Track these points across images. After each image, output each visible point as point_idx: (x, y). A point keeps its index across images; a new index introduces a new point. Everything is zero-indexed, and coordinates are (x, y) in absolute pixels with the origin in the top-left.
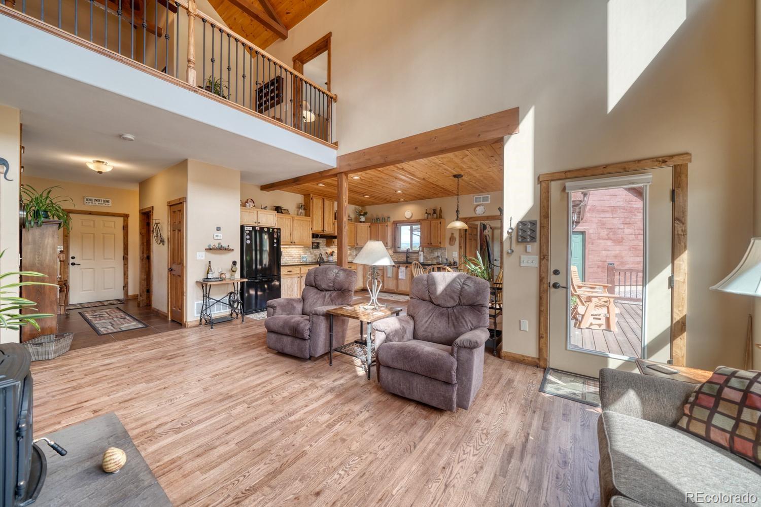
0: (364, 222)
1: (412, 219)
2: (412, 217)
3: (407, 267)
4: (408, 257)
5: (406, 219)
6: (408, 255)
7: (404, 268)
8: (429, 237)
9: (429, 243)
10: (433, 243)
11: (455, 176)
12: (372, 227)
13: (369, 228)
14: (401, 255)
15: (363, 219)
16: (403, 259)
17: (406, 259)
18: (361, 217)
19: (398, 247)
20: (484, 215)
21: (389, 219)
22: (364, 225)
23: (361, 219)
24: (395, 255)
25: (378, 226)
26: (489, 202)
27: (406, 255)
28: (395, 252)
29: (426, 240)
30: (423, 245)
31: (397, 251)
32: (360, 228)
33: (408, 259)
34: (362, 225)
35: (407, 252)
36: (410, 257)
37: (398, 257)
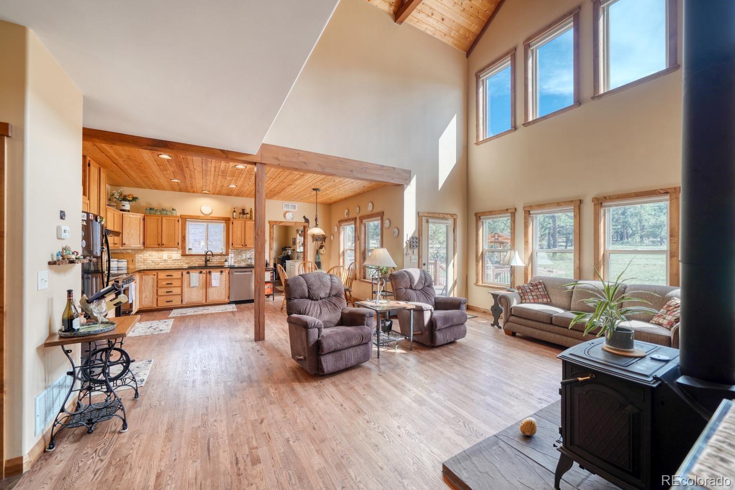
0: (129, 211)
1: (211, 215)
2: (211, 213)
3: (221, 272)
4: (209, 261)
5: (202, 215)
6: (208, 259)
7: (219, 273)
8: (243, 236)
9: (243, 244)
10: (247, 245)
11: (314, 189)
12: (148, 220)
13: (142, 222)
14: (194, 258)
15: (127, 206)
16: (197, 263)
17: (204, 263)
18: (124, 203)
19: (189, 249)
20: (293, 221)
21: (174, 212)
22: (135, 216)
23: (124, 206)
24: (184, 258)
25: (160, 219)
26: (296, 210)
27: (204, 258)
28: (184, 255)
29: (239, 241)
30: (236, 246)
31: (187, 253)
32: (128, 220)
33: (208, 262)
34: (132, 216)
35: (206, 255)
36: (211, 260)
37: (189, 261)
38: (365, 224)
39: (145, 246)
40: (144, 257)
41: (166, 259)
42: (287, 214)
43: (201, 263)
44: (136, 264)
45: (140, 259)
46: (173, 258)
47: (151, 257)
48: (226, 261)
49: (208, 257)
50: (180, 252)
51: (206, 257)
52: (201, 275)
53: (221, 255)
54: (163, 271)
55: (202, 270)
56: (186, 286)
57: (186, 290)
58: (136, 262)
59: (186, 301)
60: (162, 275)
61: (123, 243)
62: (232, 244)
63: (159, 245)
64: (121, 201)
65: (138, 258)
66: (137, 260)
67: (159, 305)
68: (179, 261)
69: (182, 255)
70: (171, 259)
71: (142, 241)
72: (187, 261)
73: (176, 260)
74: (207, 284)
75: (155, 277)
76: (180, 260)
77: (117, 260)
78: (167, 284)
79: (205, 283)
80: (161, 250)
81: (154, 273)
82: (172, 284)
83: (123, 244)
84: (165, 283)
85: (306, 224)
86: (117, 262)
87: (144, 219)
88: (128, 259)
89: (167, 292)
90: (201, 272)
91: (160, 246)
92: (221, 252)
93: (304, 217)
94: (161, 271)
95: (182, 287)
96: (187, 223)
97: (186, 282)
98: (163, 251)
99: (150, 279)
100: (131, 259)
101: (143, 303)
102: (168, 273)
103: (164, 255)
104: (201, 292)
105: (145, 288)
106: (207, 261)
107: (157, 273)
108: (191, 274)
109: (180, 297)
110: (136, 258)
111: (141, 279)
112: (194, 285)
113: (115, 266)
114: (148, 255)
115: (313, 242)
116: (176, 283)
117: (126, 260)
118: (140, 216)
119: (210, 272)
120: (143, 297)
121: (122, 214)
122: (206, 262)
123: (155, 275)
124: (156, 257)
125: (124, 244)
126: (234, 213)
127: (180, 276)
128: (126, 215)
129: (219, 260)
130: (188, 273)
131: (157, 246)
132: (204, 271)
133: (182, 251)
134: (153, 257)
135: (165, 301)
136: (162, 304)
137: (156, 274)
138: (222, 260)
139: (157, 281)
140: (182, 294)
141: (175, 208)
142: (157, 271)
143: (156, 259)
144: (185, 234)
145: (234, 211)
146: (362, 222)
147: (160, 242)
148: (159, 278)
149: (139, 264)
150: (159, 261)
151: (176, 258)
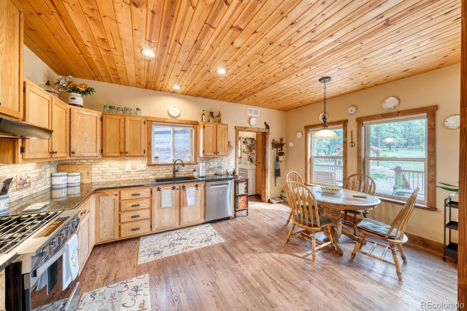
0: (81, 106)
1: (179, 118)
2: (179, 116)
3: (197, 186)
4: (177, 171)
5: (169, 118)
6: (176, 169)
7: (194, 188)
9: (215, 151)
10: (219, 152)
12: (107, 121)
13: (99, 122)
14: (161, 168)
15: (79, 99)
16: (164, 174)
17: (172, 173)
18: (74, 94)
19: (156, 158)
20: (256, 127)
21: (139, 112)
22: (89, 113)
23: (74, 99)
24: (150, 169)
25: (122, 120)
26: (258, 116)
27: (171, 168)
28: (149, 165)
29: (211, 149)
30: (207, 154)
31: (153, 162)
32: (80, 117)
33: (176, 173)
34: (85, 113)
35: (174, 164)
36: (179, 170)
37: (155, 172)
38: (365, 126)
39: (104, 154)
40: (103, 169)
41: (130, 170)
42: (251, 120)
43: (168, 173)
44: (93, 178)
45: (98, 172)
46: (138, 169)
47: (111, 168)
48: (195, 171)
49: (176, 166)
50: (145, 161)
51: (174, 167)
52: (174, 191)
53: (189, 164)
54: (128, 189)
55: (175, 185)
56: (156, 207)
57: (156, 212)
58: (93, 175)
59: (156, 227)
60: (126, 194)
61: (71, 151)
62: (204, 152)
63: (121, 153)
64: (70, 92)
65: (96, 169)
66: (93, 172)
67: (122, 236)
68: (144, 172)
69: (148, 165)
70: (135, 170)
71: (99, 148)
72: (153, 172)
73: (140, 171)
74: (180, 203)
75: (117, 197)
76: (145, 170)
77: (66, 173)
78: (132, 206)
79: (178, 202)
80: (124, 159)
81: (115, 193)
82: (139, 205)
83: (71, 153)
84: (129, 205)
85: (267, 130)
86: (66, 177)
87: (102, 119)
88: (81, 171)
89: (132, 217)
90: (174, 188)
91: (123, 154)
92: (189, 160)
93: (265, 123)
94: (125, 189)
95: (151, 208)
96: (153, 126)
97: (156, 201)
98: (126, 160)
99: (109, 200)
100: (86, 171)
101: (100, 235)
102: (134, 191)
103: (127, 165)
104: (174, 213)
105: (103, 214)
106: (175, 171)
107: (120, 192)
108: (163, 191)
109: (148, 222)
110: (93, 169)
111: (98, 201)
112: (166, 205)
113: (64, 183)
114: (108, 166)
115: (272, 149)
116: (145, 204)
117: (79, 173)
118: (97, 114)
119: (184, 187)
120: (101, 227)
121: (70, 109)
122: (174, 173)
123: (116, 195)
124: (118, 168)
125: (73, 153)
126: (204, 116)
127: (148, 195)
128: (76, 111)
129: (187, 170)
130: (159, 190)
131: (119, 155)
132: (177, 186)
133: (148, 160)
134: (114, 168)
135: (130, 229)
136: (126, 234)
137: (118, 193)
138: (190, 170)
139: (120, 203)
140: (151, 219)
141: (139, 107)
142: (119, 190)
143: (117, 171)
144: (151, 140)
145: (203, 114)
146: (363, 124)
147: (122, 150)
148: (122, 199)
149: (96, 177)
150: (121, 173)
151: (140, 169)
